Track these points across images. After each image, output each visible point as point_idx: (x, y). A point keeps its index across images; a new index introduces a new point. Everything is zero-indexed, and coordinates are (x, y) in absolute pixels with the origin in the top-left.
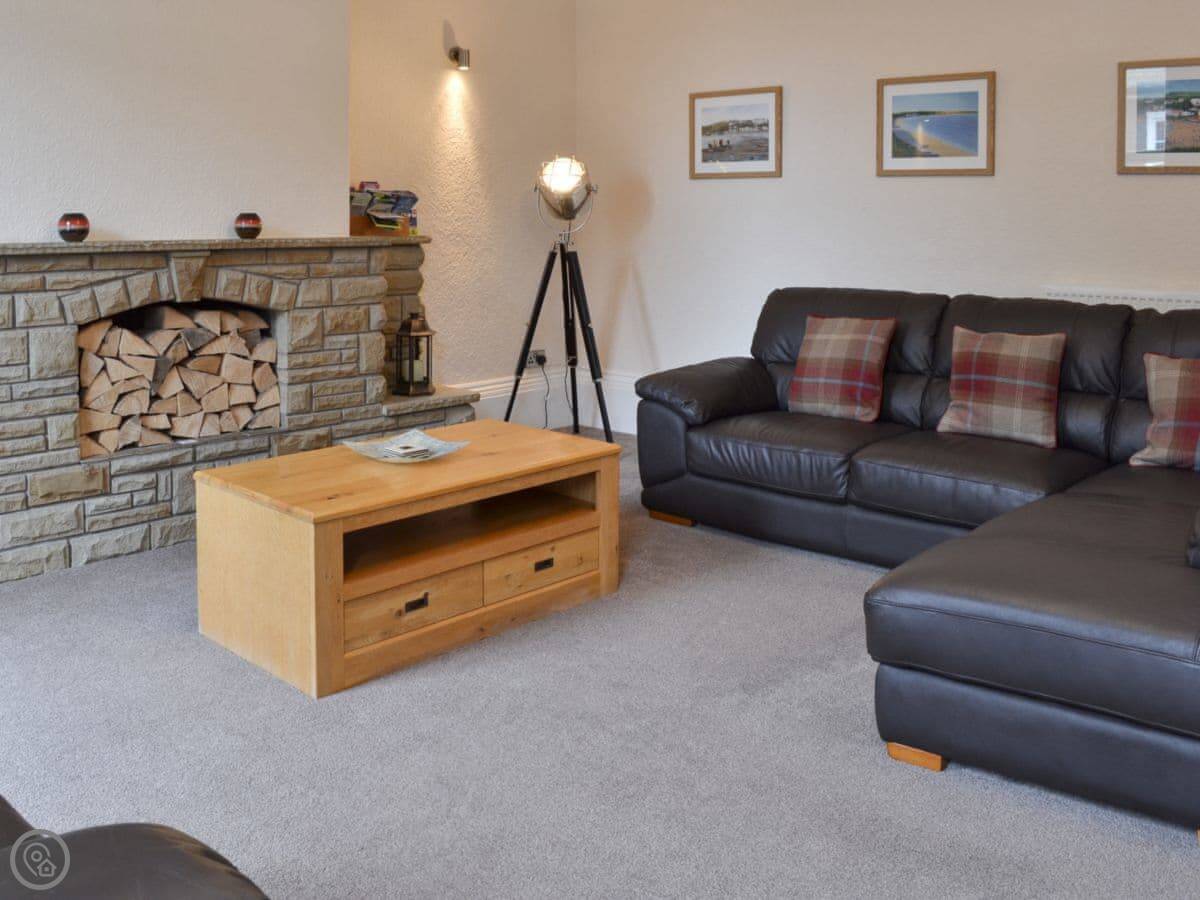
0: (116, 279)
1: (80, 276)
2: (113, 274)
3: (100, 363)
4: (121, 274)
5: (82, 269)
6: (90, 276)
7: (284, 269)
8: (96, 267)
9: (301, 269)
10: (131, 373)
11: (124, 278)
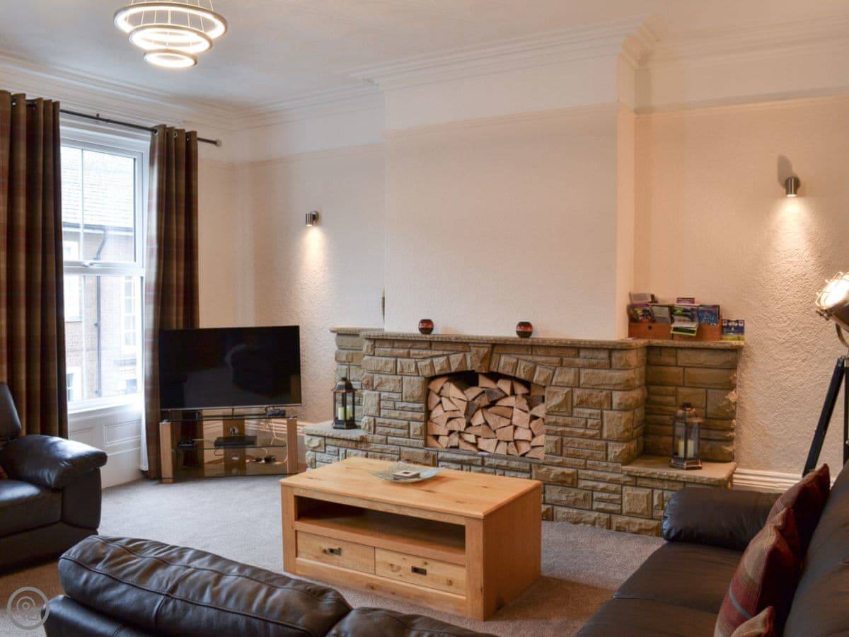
0: (443, 355)
1: (424, 352)
2: (441, 353)
3: (438, 399)
4: (445, 353)
5: (426, 349)
6: (429, 353)
7: (543, 359)
8: (433, 347)
9: (556, 360)
10: (454, 408)
11: (448, 355)
